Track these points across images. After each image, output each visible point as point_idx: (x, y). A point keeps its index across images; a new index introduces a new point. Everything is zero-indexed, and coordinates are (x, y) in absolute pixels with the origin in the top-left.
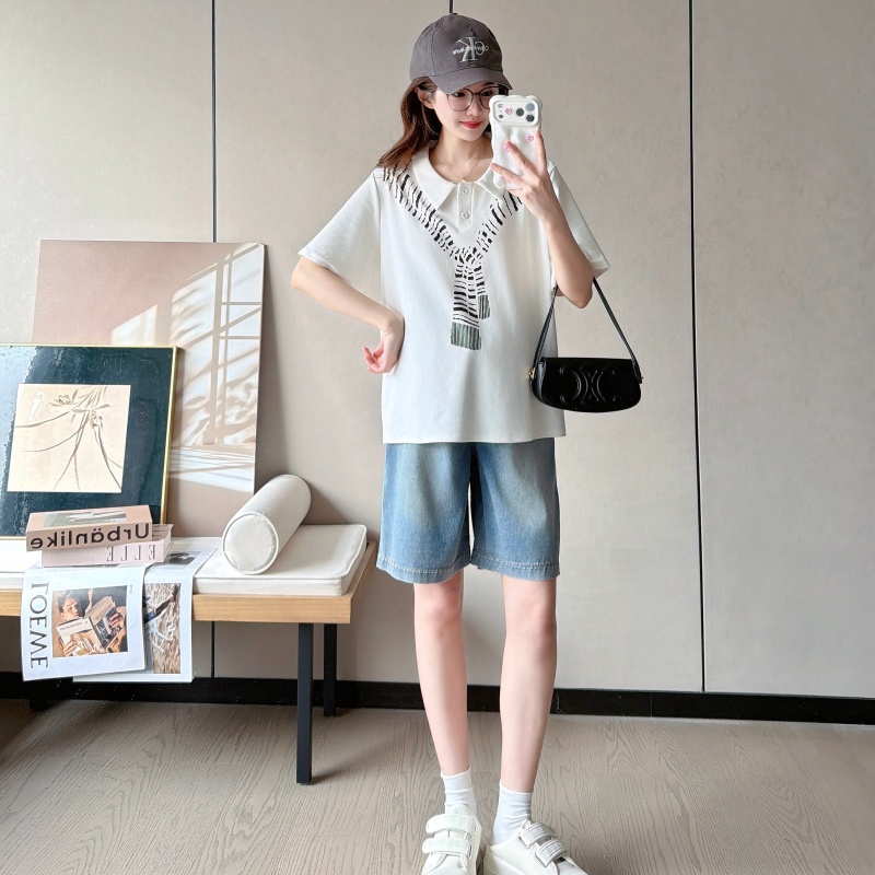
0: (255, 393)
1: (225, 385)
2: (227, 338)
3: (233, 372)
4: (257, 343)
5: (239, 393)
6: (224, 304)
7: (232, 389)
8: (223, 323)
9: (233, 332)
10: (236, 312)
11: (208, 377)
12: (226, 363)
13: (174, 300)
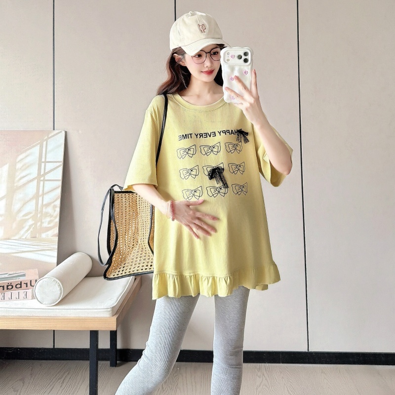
0: (58, 210)
1: (43, 205)
2: (44, 180)
3: (47, 199)
4: (60, 183)
5: (50, 210)
6: (43, 162)
7: (46, 208)
8: (42, 173)
9: (47, 177)
10: (49, 166)
11: (34, 201)
12: (43, 194)
13: (18, 160)
